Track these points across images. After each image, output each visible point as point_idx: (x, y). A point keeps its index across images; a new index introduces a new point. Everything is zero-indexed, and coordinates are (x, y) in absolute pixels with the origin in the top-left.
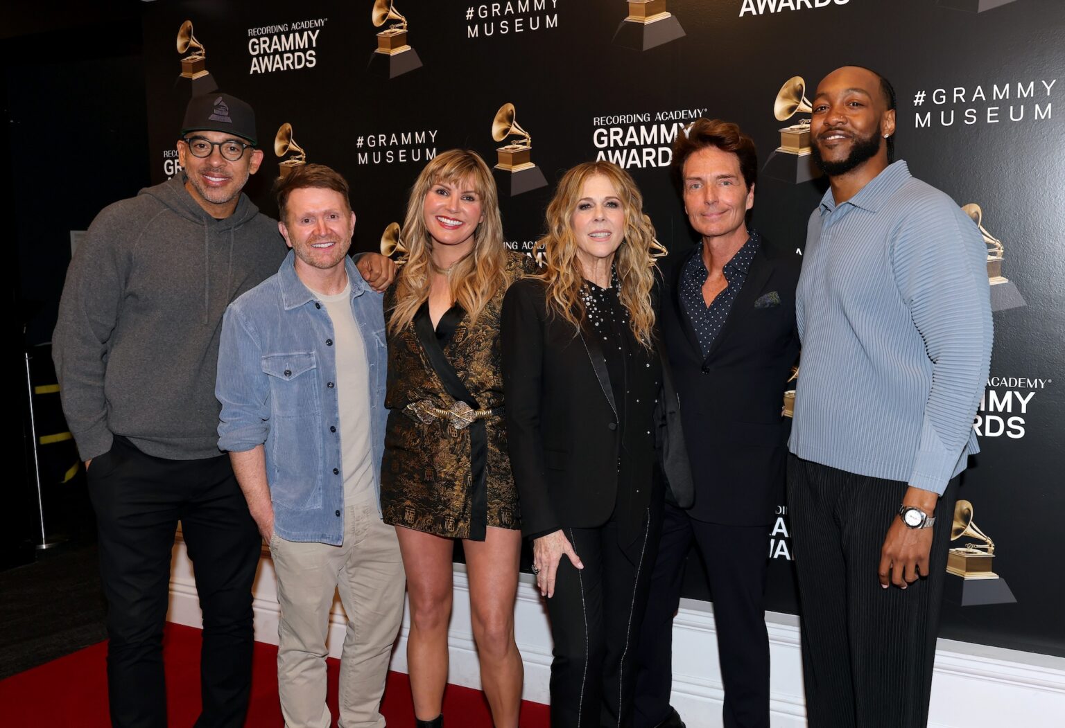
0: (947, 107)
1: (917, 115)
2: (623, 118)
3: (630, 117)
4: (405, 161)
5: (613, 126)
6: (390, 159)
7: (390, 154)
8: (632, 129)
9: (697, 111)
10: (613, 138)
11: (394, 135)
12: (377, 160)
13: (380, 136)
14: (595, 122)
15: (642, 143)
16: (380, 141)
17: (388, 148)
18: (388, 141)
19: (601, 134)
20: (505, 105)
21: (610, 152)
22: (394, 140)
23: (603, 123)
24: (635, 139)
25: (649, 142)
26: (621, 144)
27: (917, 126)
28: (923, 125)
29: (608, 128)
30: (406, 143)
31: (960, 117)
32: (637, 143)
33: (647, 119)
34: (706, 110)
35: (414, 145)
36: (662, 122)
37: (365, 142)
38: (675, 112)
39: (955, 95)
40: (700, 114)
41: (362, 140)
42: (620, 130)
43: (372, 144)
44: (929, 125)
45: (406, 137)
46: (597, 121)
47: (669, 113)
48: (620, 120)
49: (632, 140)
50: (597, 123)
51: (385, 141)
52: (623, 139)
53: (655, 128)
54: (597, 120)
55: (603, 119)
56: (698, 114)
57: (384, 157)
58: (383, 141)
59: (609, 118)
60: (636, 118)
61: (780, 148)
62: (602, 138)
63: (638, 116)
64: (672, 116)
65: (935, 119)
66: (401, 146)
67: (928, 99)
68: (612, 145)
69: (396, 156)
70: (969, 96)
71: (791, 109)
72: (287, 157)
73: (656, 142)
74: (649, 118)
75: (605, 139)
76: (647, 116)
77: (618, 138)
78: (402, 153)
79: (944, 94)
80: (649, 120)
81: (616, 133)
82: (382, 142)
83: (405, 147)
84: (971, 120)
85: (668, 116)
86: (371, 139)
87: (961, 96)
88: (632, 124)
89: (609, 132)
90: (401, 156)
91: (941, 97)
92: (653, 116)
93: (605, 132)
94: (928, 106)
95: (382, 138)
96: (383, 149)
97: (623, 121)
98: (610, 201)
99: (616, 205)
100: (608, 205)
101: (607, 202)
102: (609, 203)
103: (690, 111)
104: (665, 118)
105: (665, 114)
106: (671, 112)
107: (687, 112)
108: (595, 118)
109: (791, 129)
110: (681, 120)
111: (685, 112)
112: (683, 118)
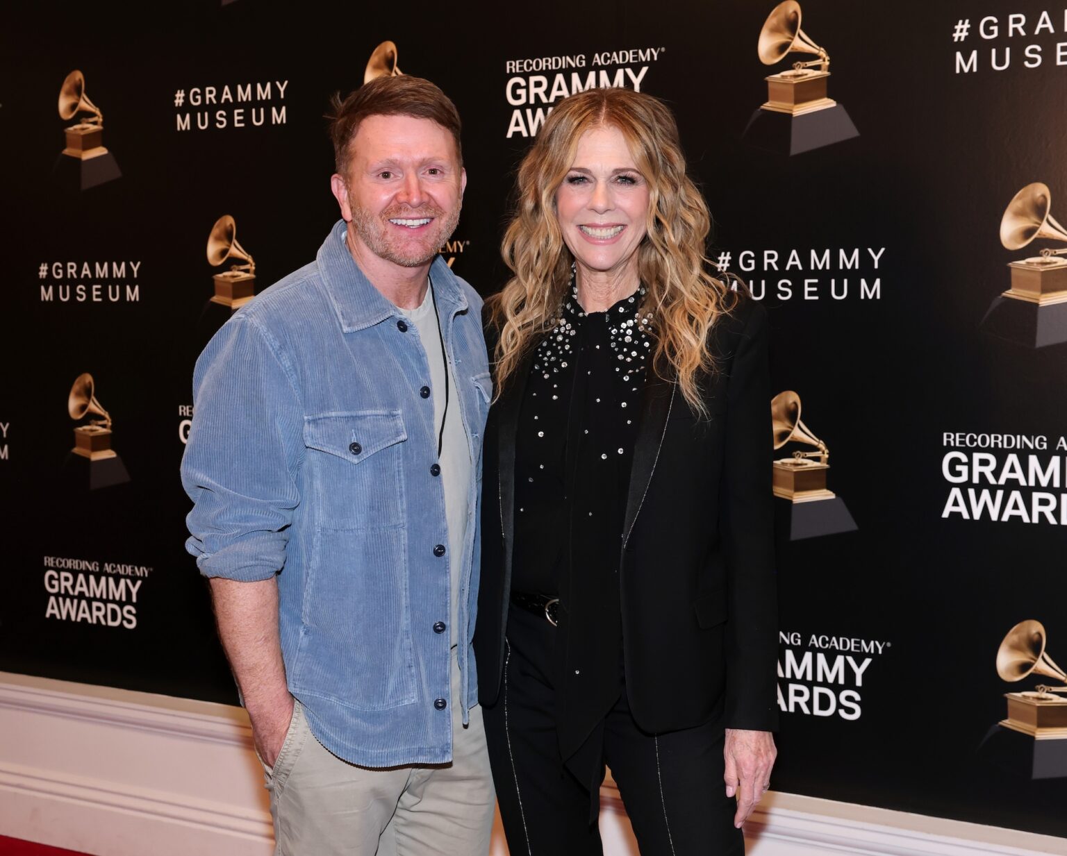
0: (1001, 42)
1: (959, 55)
2: (547, 61)
3: (557, 61)
4: (243, 125)
5: (534, 73)
6: (221, 123)
7: (221, 116)
8: (560, 78)
9: (651, 52)
10: (533, 90)
11: (226, 88)
12: (203, 124)
13: (208, 89)
14: (508, 67)
16: (208, 96)
17: (219, 106)
18: (218, 97)
19: (517, 86)
20: (385, 44)
21: (529, 112)
22: (227, 95)
23: (520, 69)
24: (565, 92)
26: (544, 100)
27: (958, 70)
28: (966, 70)
29: (526, 76)
30: (245, 99)
31: (1018, 57)
33: (581, 63)
34: (663, 49)
35: (255, 103)
36: (602, 68)
37: (186, 98)
38: (621, 53)
39: (1011, 26)
40: (655, 55)
41: (182, 95)
42: (543, 79)
43: (196, 100)
44: (975, 70)
45: (244, 90)
46: (513, 66)
47: (611, 55)
48: (543, 64)
49: (560, 93)
50: (511, 70)
51: (215, 97)
52: (548, 93)
53: (592, 75)
54: (511, 64)
55: (520, 63)
56: (652, 55)
57: (213, 120)
58: (212, 96)
59: (528, 62)
60: (565, 61)
61: (768, 104)
62: (519, 92)
63: (568, 58)
64: (617, 58)
65: (984, 60)
66: (237, 104)
67: (973, 31)
68: (532, 101)
69: (230, 118)
70: (1030, 26)
71: (782, 48)
74: (584, 62)
75: (522, 92)
76: (581, 58)
77: (541, 91)
78: (239, 114)
79: (995, 25)
80: (584, 64)
81: (538, 84)
83: (242, 105)
84: (1034, 61)
85: (610, 58)
86: (195, 93)
87: (1019, 26)
88: (561, 71)
89: (527, 82)
90: (237, 118)
91: (992, 28)
92: (589, 59)
93: (523, 83)
94: (973, 41)
95: (211, 92)
96: (212, 109)
97: (547, 66)
98: (622, 175)
99: (632, 181)
100: (619, 181)
101: (617, 176)
102: (620, 177)
103: (640, 52)
104: (606, 61)
105: (606, 56)
106: (615, 54)
107: (637, 53)
108: (508, 63)
109: (783, 76)
110: (628, 65)
111: (634, 53)
112: (631, 61)
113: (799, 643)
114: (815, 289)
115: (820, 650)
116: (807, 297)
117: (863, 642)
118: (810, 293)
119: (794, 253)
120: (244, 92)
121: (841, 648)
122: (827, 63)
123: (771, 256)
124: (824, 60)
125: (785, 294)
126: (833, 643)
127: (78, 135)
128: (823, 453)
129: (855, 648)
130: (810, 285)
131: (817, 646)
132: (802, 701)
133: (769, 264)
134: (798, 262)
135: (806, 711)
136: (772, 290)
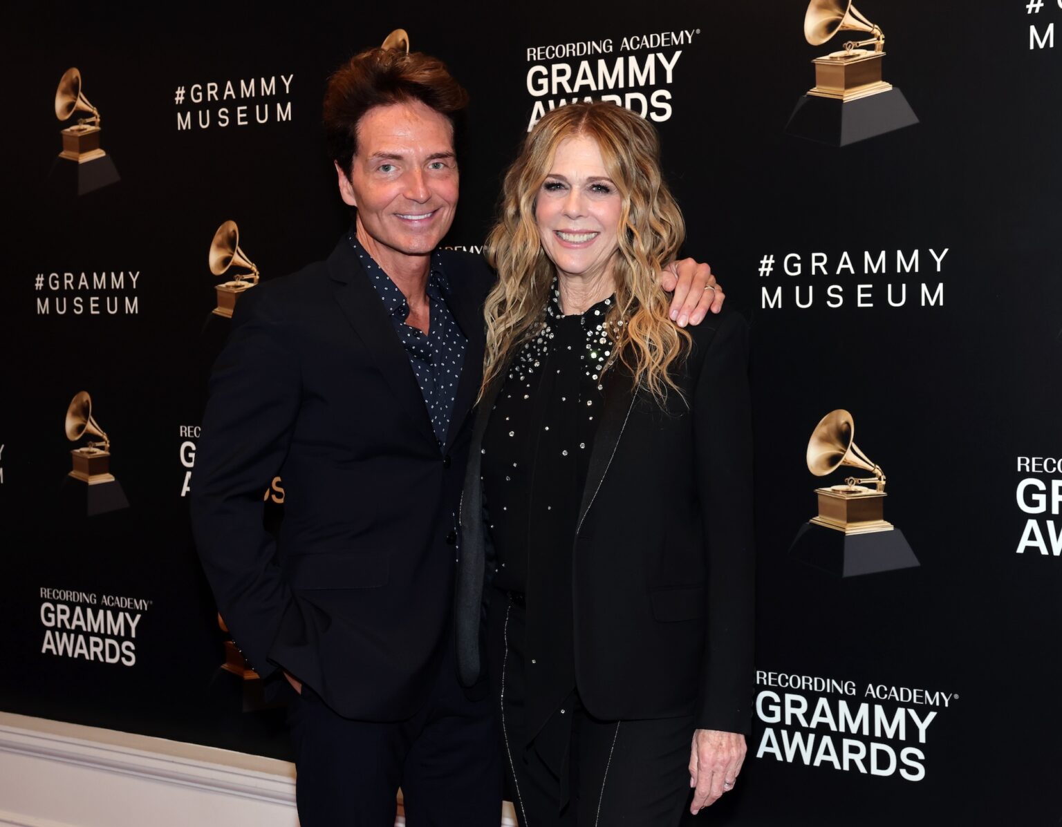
1: (1033, 29)
3: (581, 47)
4: (246, 123)
6: (224, 121)
7: (223, 113)
8: (585, 65)
9: (685, 34)
10: (556, 79)
11: (229, 83)
12: (204, 123)
13: (209, 85)
14: (529, 55)
15: (601, 87)
16: (209, 92)
17: (222, 103)
18: (221, 93)
19: (538, 75)
20: (394, 33)
21: (551, 103)
22: (229, 91)
23: (542, 56)
24: (590, 81)
25: (611, 85)
26: (568, 90)
27: (1032, 47)
28: (1042, 45)
29: (548, 64)
30: (248, 95)
32: (593, 88)
33: (608, 49)
34: (698, 31)
35: (259, 99)
36: (632, 53)
37: (187, 95)
38: (651, 36)
40: (690, 37)
41: (183, 92)
42: (567, 67)
43: (197, 97)
44: (1052, 45)
45: (248, 85)
46: (534, 53)
47: (641, 38)
48: (566, 51)
49: (585, 82)
50: (532, 57)
51: (217, 94)
52: (572, 82)
53: (620, 61)
54: (532, 52)
55: (541, 50)
56: (686, 37)
57: (215, 119)
58: (214, 93)
59: (550, 49)
60: (591, 46)
61: (815, 89)
62: (540, 81)
63: (594, 43)
64: (647, 42)
66: (240, 101)
68: (555, 91)
69: (233, 116)
71: (831, 26)
72: (73, 121)
73: (621, 85)
74: (611, 47)
76: (608, 43)
77: (564, 80)
78: (242, 112)
80: (611, 50)
82: (212, 95)
83: (245, 101)
85: (640, 42)
86: (197, 90)
89: (550, 70)
90: (239, 116)
92: (617, 44)
94: (1050, 12)
95: (212, 88)
97: (571, 53)
98: (596, 183)
99: (605, 190)
100: (594, 189)
101: (591, 184)
102: (594, 186)
103: (673, 35)
104: (635, 46)
105: (635, 39)
106: (645, 37)
107: (669, 36)
108: (528, 50)
109: (831, 58)
110: (660, 49)
111: (666, 36)
112: (663, 45)
113: (854, 693)
114: (869, 295)
115: (878, 701)
116: (860, 305)
117: (927, 693)
118: (864, 300)
119: (845, 254)
120: (248, 87)
121: (902, 700)
122: (882, 42)
123: (819, 259)
124: (879, 39)
125: (835, 301)
126: (893, 693)
127: (75, 137)
128: (880, 479)
129: (918, 699)
130: (864, 291)
131: (874, 696)
132: (858, 758)
133: (818, 268)
134: (850, 266)
135: (863, 770)
136: (821, 297)
